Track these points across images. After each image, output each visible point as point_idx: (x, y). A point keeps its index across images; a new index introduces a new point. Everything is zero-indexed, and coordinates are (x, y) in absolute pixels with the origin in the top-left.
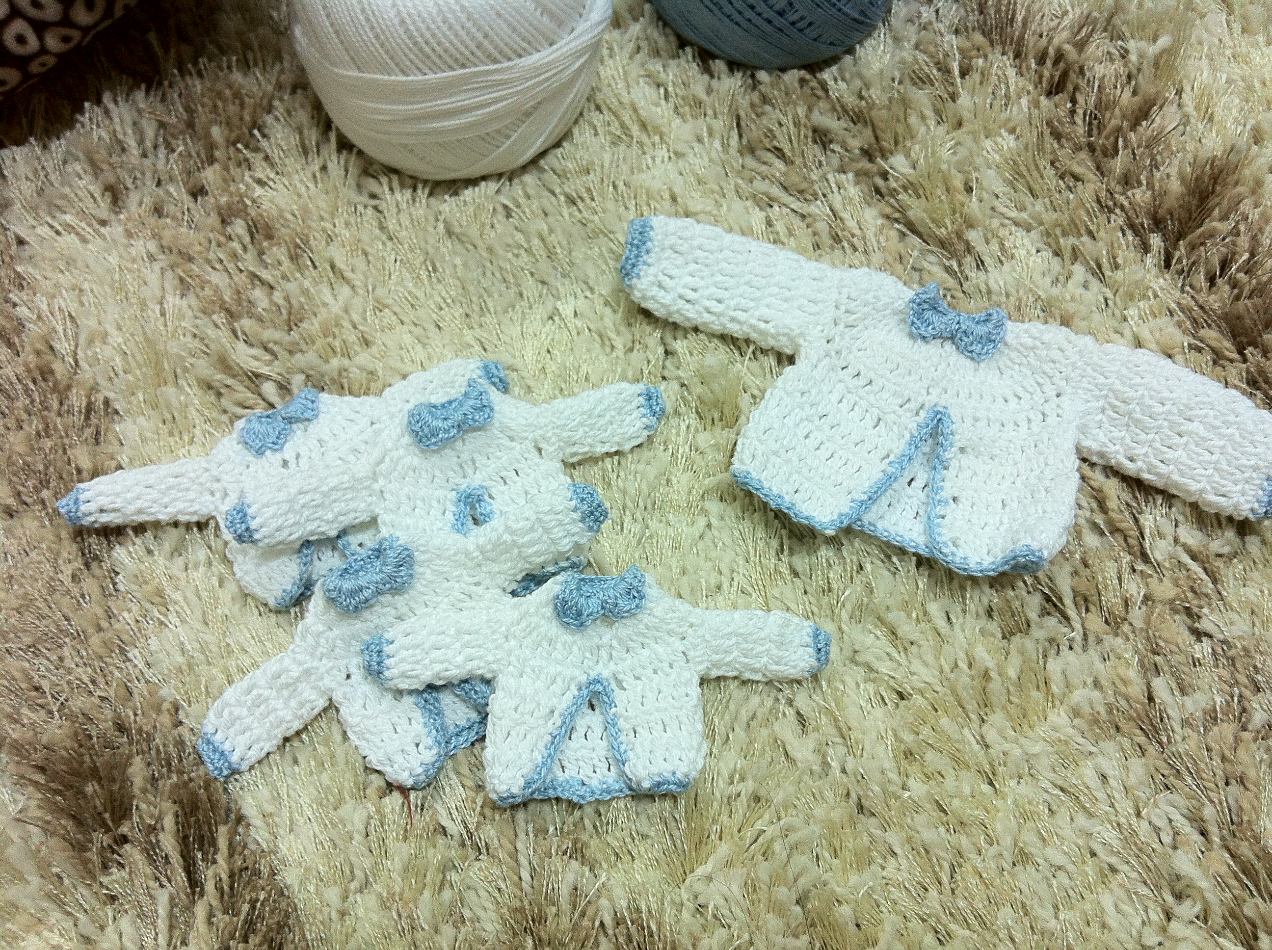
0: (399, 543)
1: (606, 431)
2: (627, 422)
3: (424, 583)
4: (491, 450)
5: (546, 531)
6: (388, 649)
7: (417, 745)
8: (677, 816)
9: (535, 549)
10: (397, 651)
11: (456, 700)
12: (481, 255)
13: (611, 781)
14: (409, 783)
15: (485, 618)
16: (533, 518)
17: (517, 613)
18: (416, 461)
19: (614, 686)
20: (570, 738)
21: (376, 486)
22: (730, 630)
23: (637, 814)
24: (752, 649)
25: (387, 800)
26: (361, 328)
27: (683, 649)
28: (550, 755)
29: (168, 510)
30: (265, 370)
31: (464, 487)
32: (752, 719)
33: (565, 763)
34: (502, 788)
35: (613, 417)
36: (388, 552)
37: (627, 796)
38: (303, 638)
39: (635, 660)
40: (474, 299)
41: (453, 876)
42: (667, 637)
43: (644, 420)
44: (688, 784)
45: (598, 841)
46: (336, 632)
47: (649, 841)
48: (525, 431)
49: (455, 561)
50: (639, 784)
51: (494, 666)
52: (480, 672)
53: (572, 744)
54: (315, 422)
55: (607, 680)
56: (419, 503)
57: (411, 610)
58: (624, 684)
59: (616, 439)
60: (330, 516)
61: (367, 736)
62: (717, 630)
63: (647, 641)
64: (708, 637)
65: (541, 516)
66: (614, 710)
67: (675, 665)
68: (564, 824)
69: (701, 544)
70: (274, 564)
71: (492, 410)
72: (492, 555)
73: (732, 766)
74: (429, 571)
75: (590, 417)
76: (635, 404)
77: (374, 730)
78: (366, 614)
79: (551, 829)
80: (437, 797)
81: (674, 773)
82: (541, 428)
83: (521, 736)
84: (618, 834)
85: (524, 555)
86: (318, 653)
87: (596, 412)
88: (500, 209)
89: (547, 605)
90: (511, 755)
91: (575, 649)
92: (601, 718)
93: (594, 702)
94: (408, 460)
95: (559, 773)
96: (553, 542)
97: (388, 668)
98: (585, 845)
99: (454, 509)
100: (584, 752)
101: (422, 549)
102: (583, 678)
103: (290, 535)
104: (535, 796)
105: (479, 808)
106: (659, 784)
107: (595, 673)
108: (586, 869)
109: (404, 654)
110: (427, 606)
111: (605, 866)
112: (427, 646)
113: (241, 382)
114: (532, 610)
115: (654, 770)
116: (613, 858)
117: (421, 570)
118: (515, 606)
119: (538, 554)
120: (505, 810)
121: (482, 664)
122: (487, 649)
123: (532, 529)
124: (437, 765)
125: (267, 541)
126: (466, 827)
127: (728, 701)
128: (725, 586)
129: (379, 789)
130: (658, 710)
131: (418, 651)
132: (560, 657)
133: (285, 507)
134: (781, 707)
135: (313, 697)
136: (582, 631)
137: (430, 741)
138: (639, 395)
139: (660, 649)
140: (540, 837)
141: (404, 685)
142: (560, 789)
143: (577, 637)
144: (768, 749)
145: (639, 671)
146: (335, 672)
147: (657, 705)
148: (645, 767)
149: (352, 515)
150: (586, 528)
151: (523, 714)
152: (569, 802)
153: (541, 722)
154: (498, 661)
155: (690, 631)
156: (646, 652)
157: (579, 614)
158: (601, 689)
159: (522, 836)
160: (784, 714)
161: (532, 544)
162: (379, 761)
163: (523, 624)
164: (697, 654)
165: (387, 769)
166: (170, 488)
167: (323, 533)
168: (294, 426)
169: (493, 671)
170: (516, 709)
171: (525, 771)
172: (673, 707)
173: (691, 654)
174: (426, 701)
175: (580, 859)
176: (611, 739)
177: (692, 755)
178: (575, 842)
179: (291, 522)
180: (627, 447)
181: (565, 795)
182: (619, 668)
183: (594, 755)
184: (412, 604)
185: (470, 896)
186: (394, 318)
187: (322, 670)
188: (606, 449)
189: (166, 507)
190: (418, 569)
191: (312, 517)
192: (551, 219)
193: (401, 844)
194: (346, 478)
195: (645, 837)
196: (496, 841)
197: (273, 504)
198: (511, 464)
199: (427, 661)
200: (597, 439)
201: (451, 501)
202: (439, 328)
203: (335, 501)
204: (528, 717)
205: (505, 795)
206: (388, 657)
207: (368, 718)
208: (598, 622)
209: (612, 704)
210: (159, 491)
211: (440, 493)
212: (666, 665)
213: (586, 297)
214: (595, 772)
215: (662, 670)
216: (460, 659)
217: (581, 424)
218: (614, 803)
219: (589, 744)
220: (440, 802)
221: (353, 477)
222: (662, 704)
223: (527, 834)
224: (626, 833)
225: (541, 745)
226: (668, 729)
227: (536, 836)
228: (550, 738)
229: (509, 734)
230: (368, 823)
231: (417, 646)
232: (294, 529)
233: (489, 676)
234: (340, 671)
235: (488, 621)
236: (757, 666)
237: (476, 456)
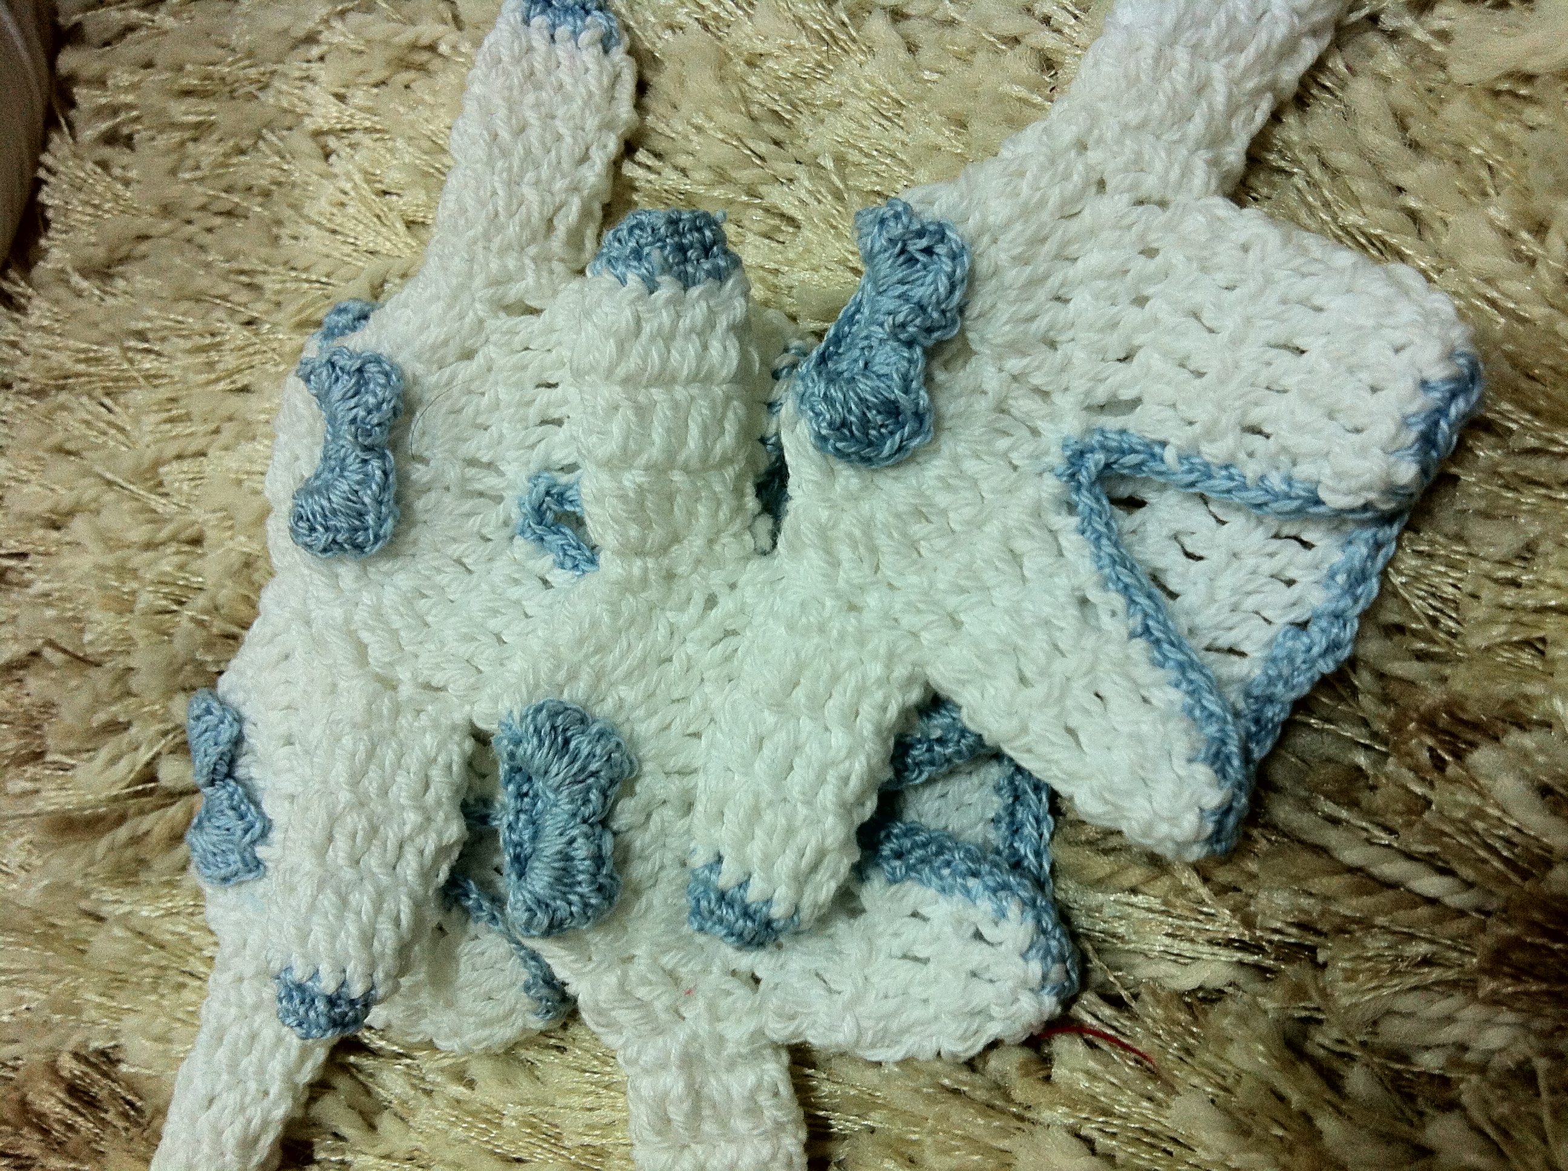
0: (516, 715)
1: (559, 138)
2: (568, 80)
3: (640, 712)
4: (469, 411)
5: (665, 379)
6: (727, 878)
7: (978, 936)
8: (1531, 442)
9: (694, 431)
10: (742, 861)
11: (939, 788)
12: (165, 235)
13: (1337, 558)
14: (1050, 1004)
15: (782, 630)
16: (616, 392)
17: (811, 553)
18: (404, 580)
19: (1111, 422)
20: (1173, 596)
21: (406, 691)
22: (1149, 50)
23: (1459, 538)
24: (1232, 20)
25: (1059, 1072)
26: (163, 534)
27: (1126, 198)
28: (1182, 667)
29: (274, 1091)
30: (144, 756)
31: (515, 514)
32: (1404, 128)
33: (1224, 641)
34: (1188, 824)
35: (538, 105)
36: (520, 751)
37: (1399, 539)
38: (613, 1026)
39: (1084, 336)
40: (224, 288)
41: (1324, 1038)
42: (1074, 226)
43: (585, 37)
44: (1473, 365)
45: (1462, 668)
46: (641, 951)
47: (1547, 546)
48: (462, 318)
49: (632, 622)
50: (1391, 490)
51: (901, 672)
52: (893, 712)
53: (1191, 598)
54: (248, 729)
55: (1089, 431)
56: (494, 624)
57: (685, 772)
58: (1126, 395)
59: (592, 123)
60: (412, 818)
61: (894, 1026)
62: (1133, 81)
63: (1054, 281)
64: (1133, 116)
65: (621, 372)
66: (1170, 455)
67: (1154, 239)
68: (1365, 723)
69: (926, 55)
70: (465, 972)
71: (377, 360)
72: (657, 535)
73: (1491, 237)
74: (623, 691)
75: (505, 154)
76: (539, 42)
77: (891, 1004)
78: (639, 870)
79: (1361, 759)
80: (1123, 960)
81: (1424, 385)
82: (470, 276)
83: (1095, 706)
84: (1478, 612)
85: (694, 463)
86: (663, 1016)
87: (505, 135)
88: (106, 152)
89: (831, 473)
90: (1122, 756)
91: (971, 466)
92: (1171, 498)
93: (1124, 491)
94: (390, 596)
95: (1238, 668)
96: (702, 378)
97: (768, 902)
98: (1454, 706)
99: (550, 559)
100: (1227, 580)
101: (561, 676)
102: (1052, 486)
103: (397, 922)
104: (1258, 753)
105: (1204, 892)
106: (1427, 439)
107: (1055, 450)
108: (1515, 738)
109: (755, 850)
110: (697, 735)
111: (1535, 689)
112: (768, 793)
113: (142, 812)
114: (824, 514)
115: (1383, 429)
116: (1526, 657)
117: (609, 705)
118: (794, 549)
119: (712, 429)
120: (1248, 837)
121: (879, 696)
122: (851, 666)
123: (643, 412)
124: (1048, 922)
125: (379, 975)
126: (1228, 943)
127: (1324, 164)
128: (1048, 40)
129: (1025, 1070)
130: (1236, 341)
131: (768, 817)
132: (968, 512)
133: (328, 900)
134: (1420, 34)
135: (751, 1080)
136: (938, 427)
137: (986, 905)
138: (526, 21)
139: (1093, 258)
140: (1365, 797)
141: (825, 888)
142: (1279, 689)
143: (947, 445)
144: (1501, 127)
145: (1115, 343)
146: (724, 1004)
147: (1223, 337)
148: (1362, 452)
149: (436, 774)
150: (710, 283)
151: (1044, 673)
152: (1324, 683)
153: (1090, 641)
154: (891, 659)
155: (1094, 156)
156: (1081, 301)
157: (892, 409)
158: (1100, 457)
159: (1332, 837)
160: (1443, 36)
161: (677, 432)
162: (963, 1038)
163: (845, 553)
164: (1159, 166)
165: (993, 1030)
166: (233, 1066)
167: (442, 851)
168: (240, 773)
169: (910, 681)
170: (1023, 680)
171: (1181, 747)
172: (1254, 297)
173: (1150, 184)
174: (899, 855)
175: (1477, 737)
176: (1236, 498)
177: (1406, 312)
178: (1429, 723)
179: (367, 906)
180: (625, 110)
181: (1303, 683)
182: (1080, 385)
183: (1250, 562)
184: (672, 764)
185: (1395, 1031)
186: (185, 465)
187: (703, 1028)
188: (599, 160)
189: (266, 1093)
190: (604, 709)
191: (390, 856)
192: (160, 59)
193: (1176, 1102)
194: (347, 741)
195: (1528, 553)
196: (1304, 902)
197: (307, 920)
198: (519, 385)
199: (802, 811)
200: (565, 166)
201: (529, 556)
202: (245, 389)
203: (384, 792)
204: (1059, 666)
205: (1210, 828)
206: (743, 885)
207: (857, 999)
208: (940, 376)
209: (1152, 450)
210: (229, 1088)
211: (501, 568)
212: (1140, 264)
213: (322, 58)
214: (1290, 583)
215: (1150, 279)
216: (838, 739)
217: (513, 183)
218: (1397, 580)
219: (1215, 558)
220: (1139, 959)
221: (354, 726)
222: (1230, 324)
223: (1335, 821)
224: (1488, 592)
225: (1144, 672)
226: (1299, 342)
227: (1353, 804)
228: (1140, 644)
229: (1071, 732)
230: (1089, 1142)
231: (755, 813)
232: (388, 906)
233: (915, 695)
234: (729, 993)
235: (791, 627)
236: (1281, 32)
237: (469, 449)
